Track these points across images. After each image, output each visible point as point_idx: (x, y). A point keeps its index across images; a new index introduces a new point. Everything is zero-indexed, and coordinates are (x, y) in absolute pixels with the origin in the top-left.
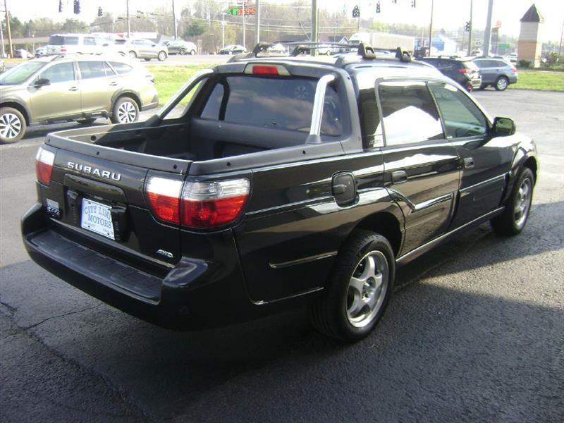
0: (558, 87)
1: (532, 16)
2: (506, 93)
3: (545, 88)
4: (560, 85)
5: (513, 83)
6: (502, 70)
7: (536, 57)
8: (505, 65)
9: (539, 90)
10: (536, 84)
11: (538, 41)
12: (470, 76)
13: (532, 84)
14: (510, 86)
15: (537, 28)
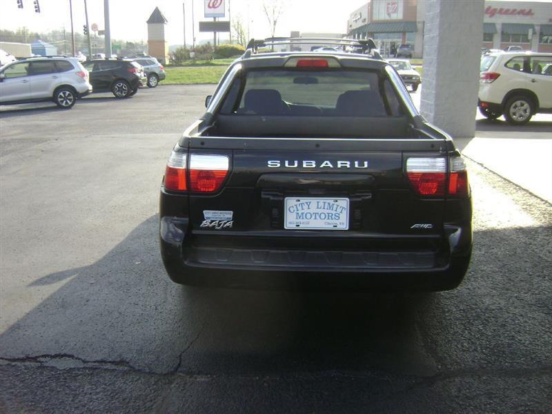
0: (198, 81)
1: (156, 19)
2: (157, 89)
3: (188, 82)
4: (199, 78)
5: (162, 79)
6: (152, 68)
7: (166, 55)
8: (153, 63)
9: (183, 84)
10: (179, 79)
11: (166, 40)
12: (138, 74)
13: (175, 79)
14: (160, 82)
15: (163, 29)
